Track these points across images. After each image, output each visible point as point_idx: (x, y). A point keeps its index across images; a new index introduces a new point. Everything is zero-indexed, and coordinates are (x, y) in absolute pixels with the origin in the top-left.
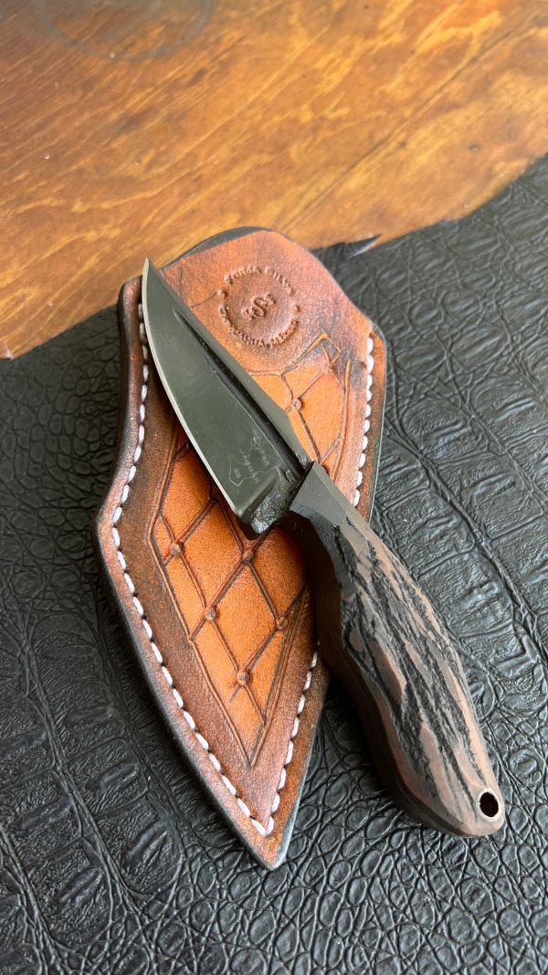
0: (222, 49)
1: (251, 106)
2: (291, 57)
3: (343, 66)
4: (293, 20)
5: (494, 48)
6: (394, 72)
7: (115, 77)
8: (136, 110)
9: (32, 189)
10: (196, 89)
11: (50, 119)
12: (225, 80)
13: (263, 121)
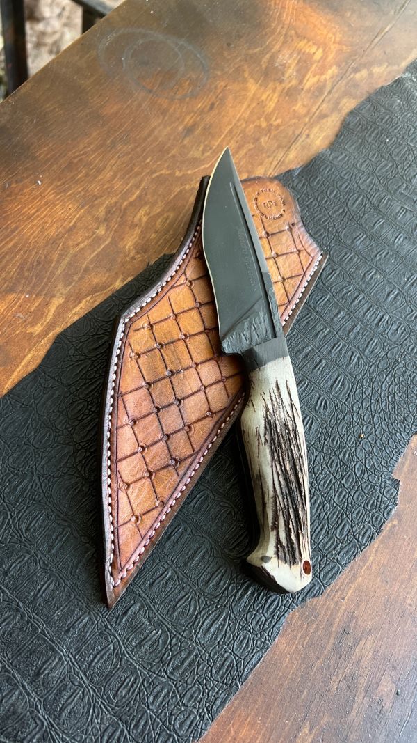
0: (219, 91)
1: (238, 120)
2: (250, 94)
3: (274, 98)
4: (246, 75)
5: (338, 85)
6: (296, 100)
7: (175, 109)
8: (189, 125)
9: (155, 166)
10: (213, 113)
11: (152, 131)
12: (224, 108)
13: (246, 127)
